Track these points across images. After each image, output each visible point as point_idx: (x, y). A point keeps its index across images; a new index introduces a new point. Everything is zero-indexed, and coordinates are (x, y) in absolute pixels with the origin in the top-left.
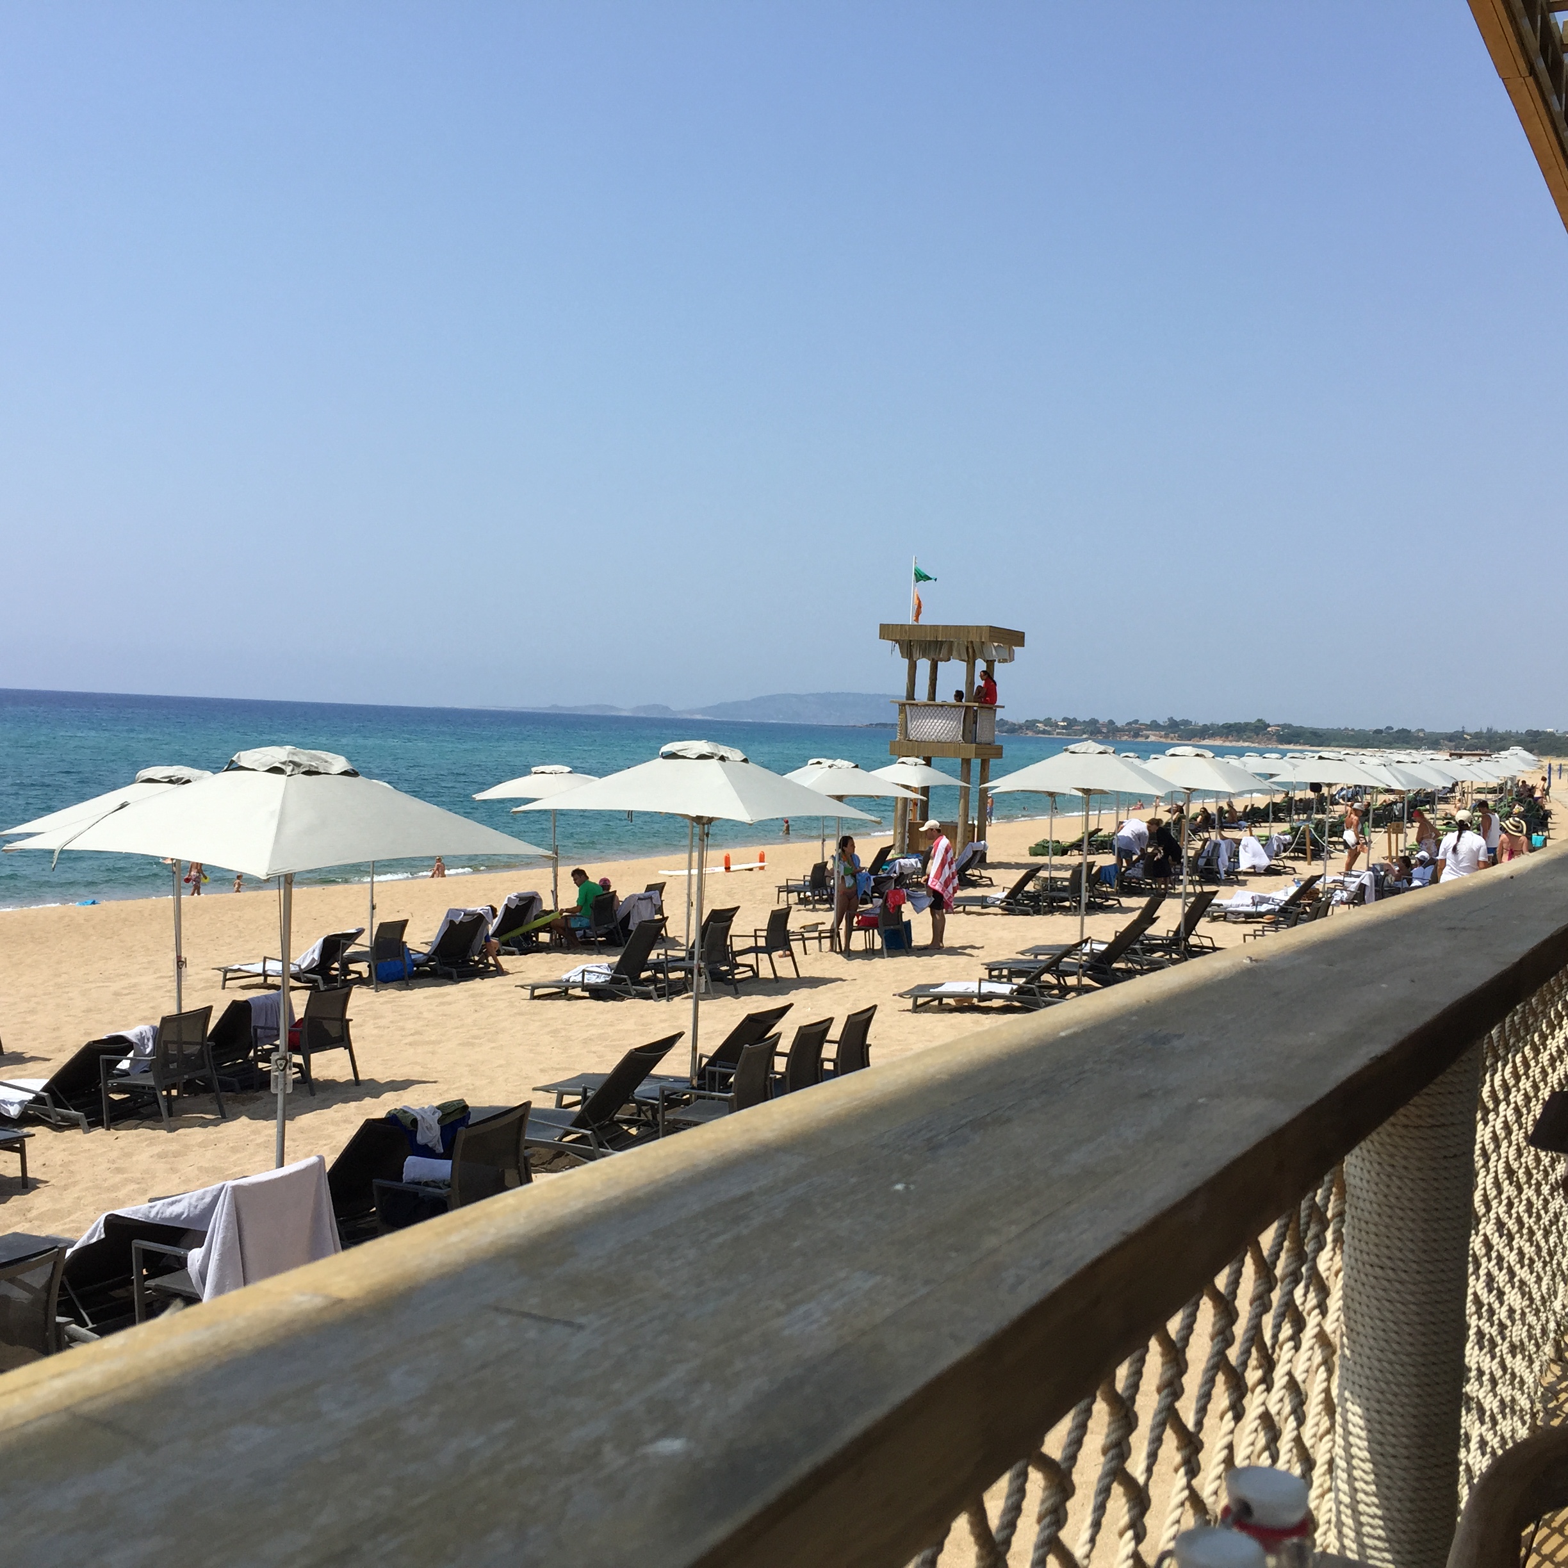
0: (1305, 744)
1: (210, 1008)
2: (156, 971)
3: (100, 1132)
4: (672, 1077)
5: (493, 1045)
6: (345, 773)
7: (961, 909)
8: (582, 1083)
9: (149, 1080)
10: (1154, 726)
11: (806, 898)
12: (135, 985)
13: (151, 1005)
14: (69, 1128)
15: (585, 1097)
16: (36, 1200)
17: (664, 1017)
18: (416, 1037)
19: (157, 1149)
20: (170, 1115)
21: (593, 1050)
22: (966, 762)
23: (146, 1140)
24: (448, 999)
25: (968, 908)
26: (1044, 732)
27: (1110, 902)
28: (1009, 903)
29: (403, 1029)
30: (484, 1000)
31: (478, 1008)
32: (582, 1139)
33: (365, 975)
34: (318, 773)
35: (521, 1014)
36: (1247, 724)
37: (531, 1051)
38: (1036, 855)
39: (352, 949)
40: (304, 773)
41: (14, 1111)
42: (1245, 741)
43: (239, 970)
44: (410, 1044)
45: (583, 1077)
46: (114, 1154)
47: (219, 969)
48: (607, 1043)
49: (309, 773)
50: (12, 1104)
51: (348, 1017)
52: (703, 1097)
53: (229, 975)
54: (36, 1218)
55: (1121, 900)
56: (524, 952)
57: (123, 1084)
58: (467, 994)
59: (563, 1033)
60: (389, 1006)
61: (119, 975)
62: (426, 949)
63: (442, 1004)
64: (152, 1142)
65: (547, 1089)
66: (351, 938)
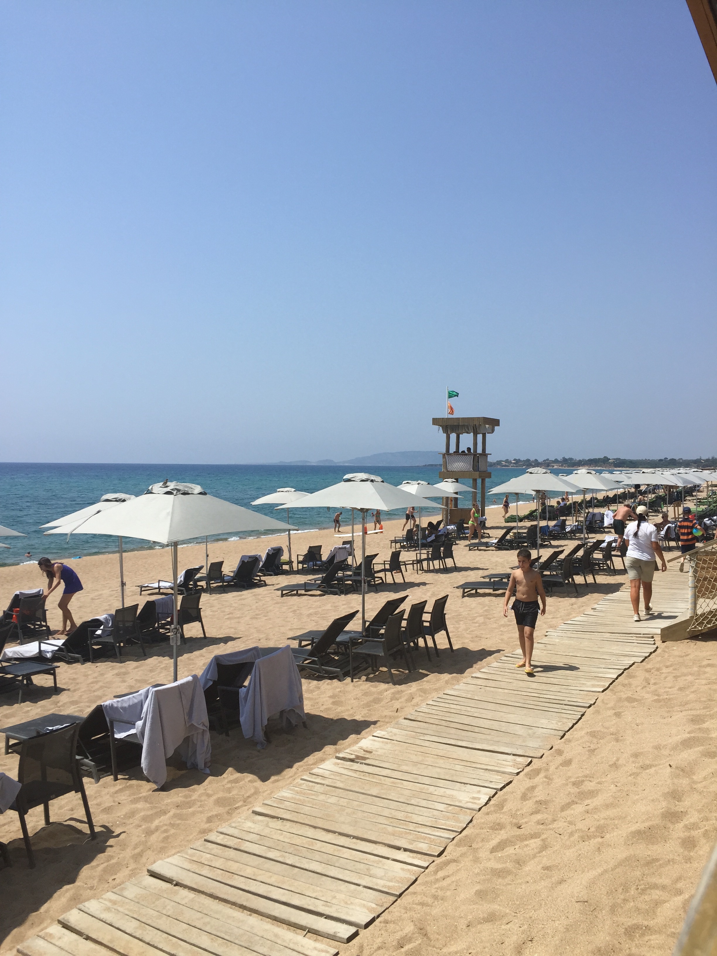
0: (627, 467)
1: (137, 605)
2: (110, 588)
3: (89, 664)
4: (353, 631)
5: (266, 618)
6: (200, 493)
7: (476, 548)
8: (310, 635)
9: (110, 640)
10: (556, 461)
11: (404, 545)
12: (101, 595)
13: (109, 603)
14: (75, 662)
15: (313, 642)
16: (63, 698)
17: (344, 603)
18: (230, 615)
19: (115, 671)
20: (121, 655)
21: (313, 619)
22: (475, 480)
23: (111, 667)
24: (243, 597)
25: (479, 548)
26: (505, 466)
27: (546, 543)
28: (498, 545)
29: (224, 612)
30: (260, 597)
31: (258, 601)
32: (313, 662)
33: (205, 587)
34: (188, 494)
35: (277, 603)
36: (599, 459)
37: (284, 620)
38: (508, 522)
39: (198, 576)
40: (182, 494)
41: (49, 655)
42: (598, 467)
43: (147, 586)
44: (228, 619)
45: (310, 632)
46: (96, 675)
47: (138, 586)
48: (319, 616)
49: (185, 494)
50: (48, 652)
51: (200, 607)
52: (369, 641)
53: (143, 589)
54: (62, 706)
55: (551, 542)
56: (276, 574)
57: (99, 642)
58: (252, 595)
59: (298, 612)
60: (216, 601)
61: (93, 590)
62: (232, 574)
63: (241, 599)
64: (113, 668)
65: (294, 638)
66: (198, 570)
